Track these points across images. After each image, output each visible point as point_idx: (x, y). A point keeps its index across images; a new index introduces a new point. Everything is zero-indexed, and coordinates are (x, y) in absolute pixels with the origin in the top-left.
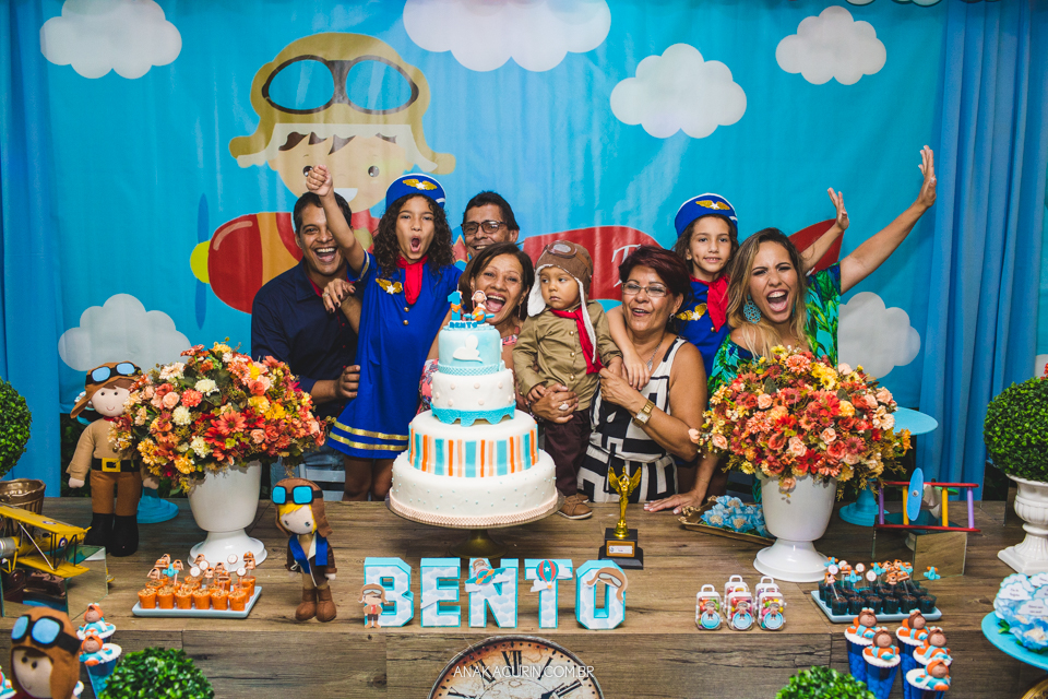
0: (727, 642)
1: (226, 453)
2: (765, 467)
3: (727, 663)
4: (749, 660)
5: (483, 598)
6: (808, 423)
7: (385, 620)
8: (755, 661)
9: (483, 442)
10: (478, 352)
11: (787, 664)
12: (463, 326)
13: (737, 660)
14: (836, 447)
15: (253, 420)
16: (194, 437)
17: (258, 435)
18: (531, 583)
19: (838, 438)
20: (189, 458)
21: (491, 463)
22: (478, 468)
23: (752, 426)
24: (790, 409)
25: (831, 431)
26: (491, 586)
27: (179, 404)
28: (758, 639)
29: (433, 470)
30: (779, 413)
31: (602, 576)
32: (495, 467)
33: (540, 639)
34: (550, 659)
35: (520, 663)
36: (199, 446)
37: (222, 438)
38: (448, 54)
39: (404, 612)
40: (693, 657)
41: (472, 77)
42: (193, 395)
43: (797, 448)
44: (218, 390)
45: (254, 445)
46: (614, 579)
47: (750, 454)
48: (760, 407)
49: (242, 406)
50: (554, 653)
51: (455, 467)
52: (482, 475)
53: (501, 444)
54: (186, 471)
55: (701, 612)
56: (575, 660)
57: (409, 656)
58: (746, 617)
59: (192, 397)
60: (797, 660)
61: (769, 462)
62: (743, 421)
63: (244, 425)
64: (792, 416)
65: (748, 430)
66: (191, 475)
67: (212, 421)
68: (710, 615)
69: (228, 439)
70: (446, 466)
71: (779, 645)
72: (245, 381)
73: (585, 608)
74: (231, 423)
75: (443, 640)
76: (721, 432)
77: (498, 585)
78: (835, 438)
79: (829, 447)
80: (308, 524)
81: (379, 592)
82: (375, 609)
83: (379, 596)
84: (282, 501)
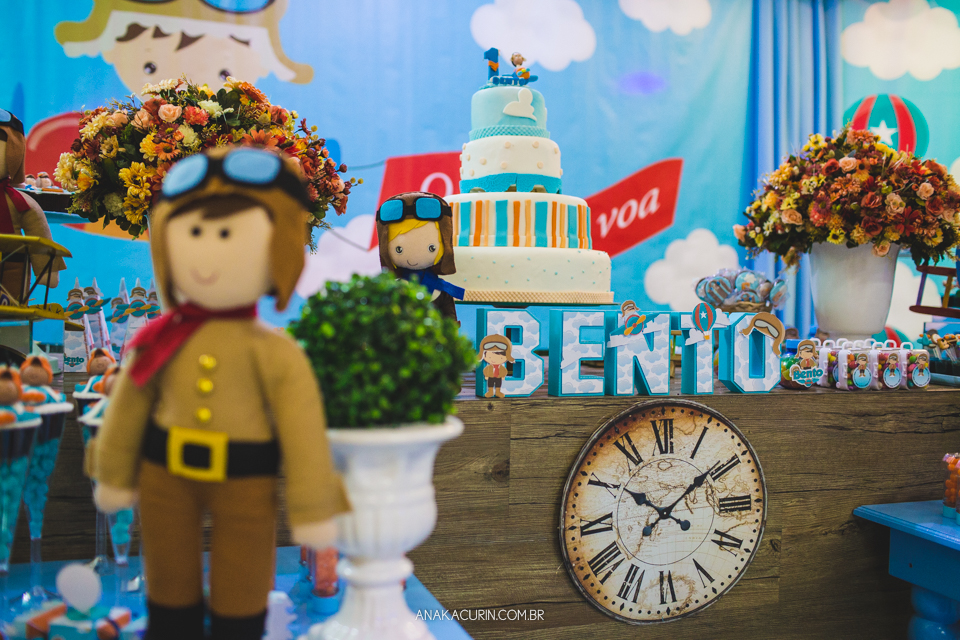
2: (858, 231)
3: (881, 429)
4: (901, 424)
5: (631, 355)
7: (509, 387)
8: (906, 426)
10: (532, 109)
11: (935, 428)
13: (889, 426)
14: (933, 203)
19: (935, 192)
22: (549, 236)
25: (928, 186)
26: (641, 337)
29: (494, 243)
30: (862, 176)
32: (566, 238)
33: (694, 403)
34: (706, 429)
35: (671, 437)
39: (533, 379)
40: (848, 422)
46: (771, 328)
47: (836, 222)
48: (844, 170)
50: (709, 421)
51: (522, 238)
52: (554, 245)
56: (733, 430)
57: (540, 432)
60: (944, 423)
61: (864, 223)
71: (929, 405)
73: (740, 364)
77: (649, 337)
78: (932, 193)
79: (927, 203)
80: (432, 249)
81: (504, 347)
82: (497, 370)
83: (504, 354)
84: (399, 217)
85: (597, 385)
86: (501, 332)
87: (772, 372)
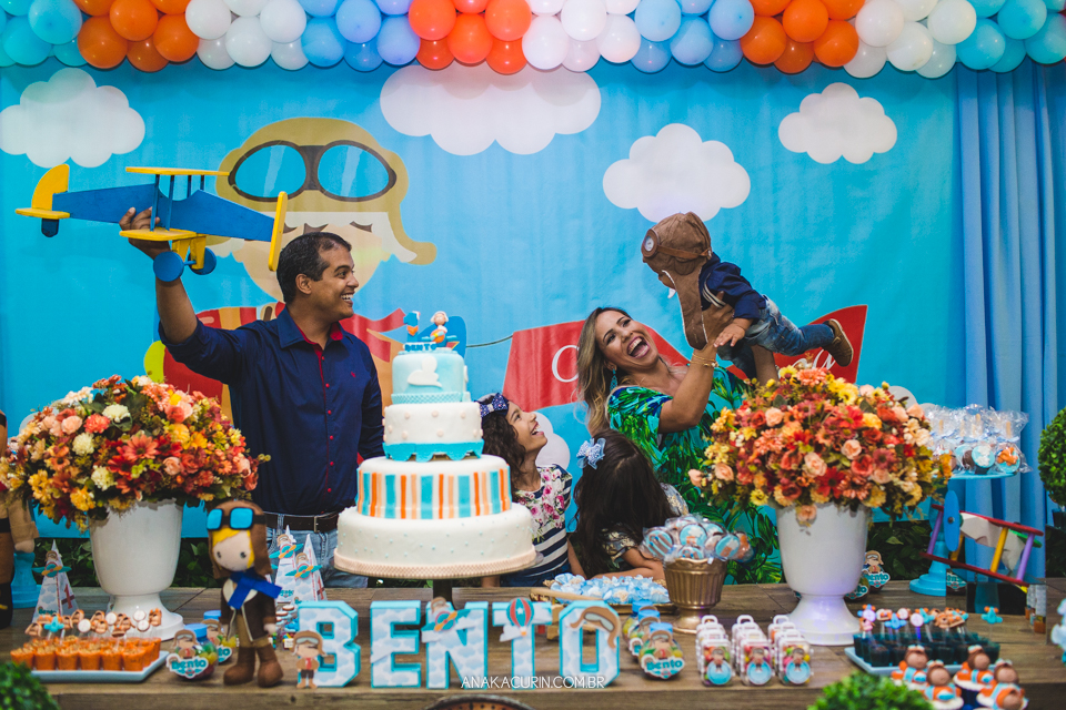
0: (740, 700)
1: (133, 484)
2: (778, 494)
5: (443, 650)
6: (826, 437)
9: (441, 477)
10: (436, 376)
12: (420, 348)
14: (862, 462)
15: (167, 448)
16: (95, 467)
17: (173, 465)
18: (500, 629)
19: (863, 451)
20: (89, 491)
21: (451, 502)
22: (436, 508)
23: (761, 447)
24: (805, 425)
25: (854, 443)
26: (453, 633)
27: (81, 430)
28: (781, 696)
29: (383, 514)
30: (791, 429)
31: (589, 616)
32: (456, 508)
33: (506, 699)
36: (101, 477)
37: (127, 465)
38: (428, 138)
39: (346, 668)
41: (455, 161)
42: (98, 419)
43: (815, 465)
44: (129, 415)
45: (166, 475)
46: (604, 621)
47: (760, 480)
48: (769, 424)
49: (156, 432)
51: (408, 509)
52: (441, 516)
53: (464, 480)
54: (83, 507)
55: (708, 662)
58: (763, 668)
59: (99, 422)
61: (784, 485)
62: (749, 444)
63: (155, 452)
64: (807, 431)
65: (756, 452)
66: (90, 512)
67: (119, 449)
68: (719, 666)
69: (135, 466)
70: (398, 508)
72: (161, 405)
73: (569, 659)
74: (140, 449)
75: (384, 702)
76: (724, 461)
77: (463, 633)
78: (859, 451)
79: (853, 463)
80: (243, 555)
81: (315, 641)
82: (310, 663)
83: (316, 647)
84: (217, 526)
85: (410, 678)
86: (314, 629)
87: (606, 666)
